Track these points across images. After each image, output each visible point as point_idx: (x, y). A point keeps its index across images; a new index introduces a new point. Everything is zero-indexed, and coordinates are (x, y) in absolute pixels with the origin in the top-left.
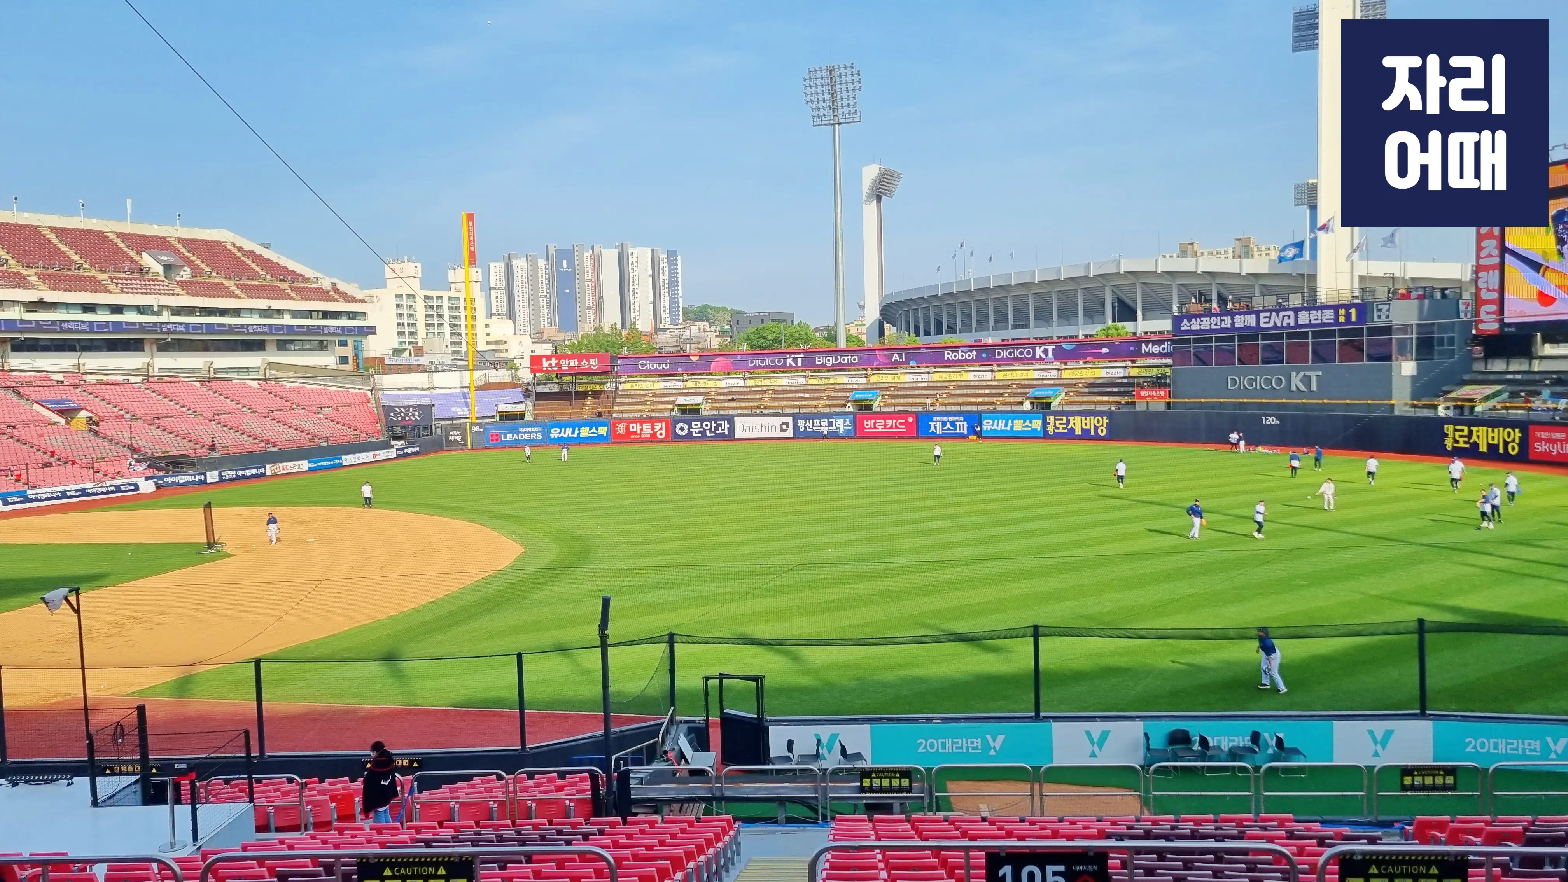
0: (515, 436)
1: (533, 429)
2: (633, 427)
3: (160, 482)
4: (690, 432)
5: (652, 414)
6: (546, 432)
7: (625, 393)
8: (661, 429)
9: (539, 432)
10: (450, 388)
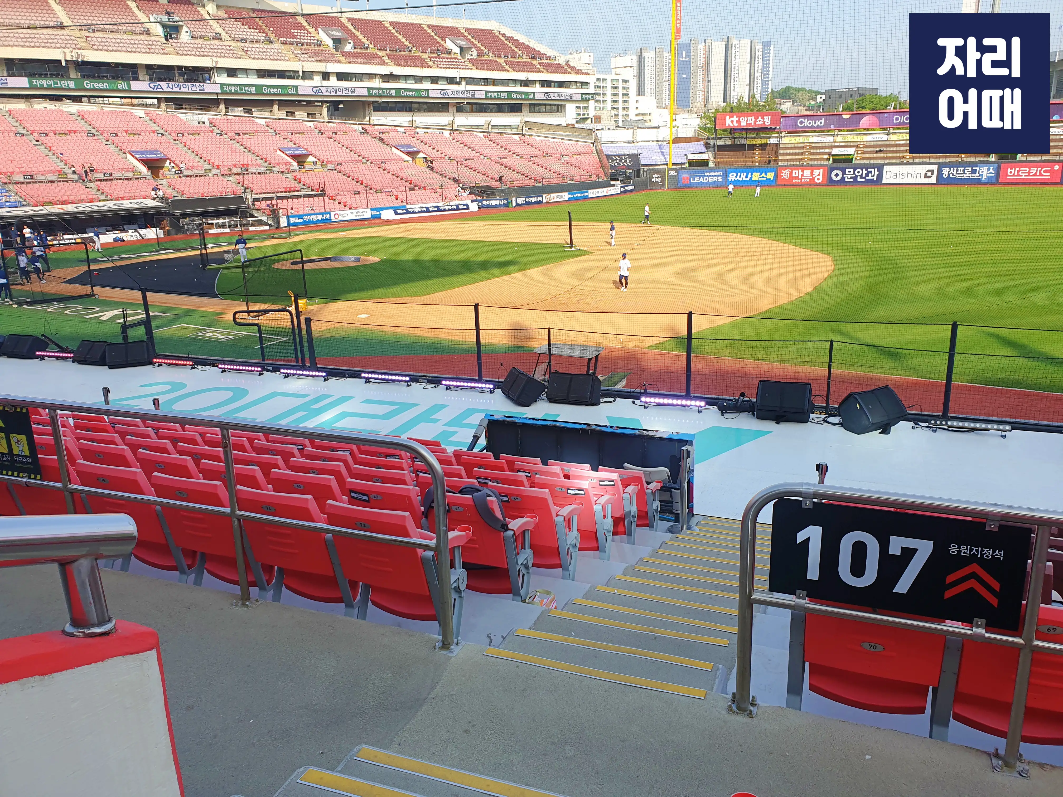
0: (701, 180)
1: (716, 174)
2: (795, 173)
3: (480, 204)
4: (843, 178)
5: (812, 163)
6: (726, 176)
7: (787, 146)
8: (819, 175)
9: (720, 175)
10: (649, 141)
